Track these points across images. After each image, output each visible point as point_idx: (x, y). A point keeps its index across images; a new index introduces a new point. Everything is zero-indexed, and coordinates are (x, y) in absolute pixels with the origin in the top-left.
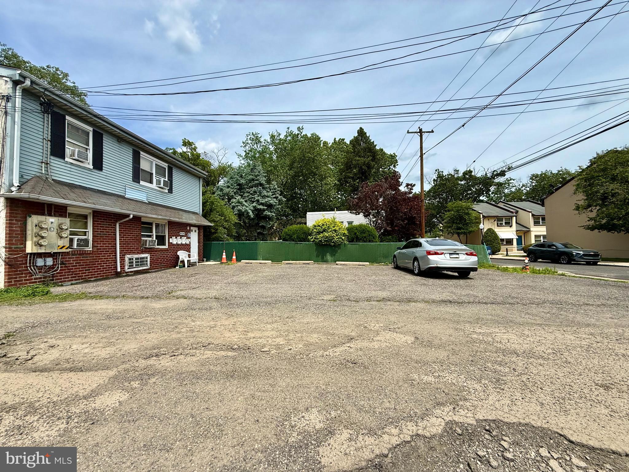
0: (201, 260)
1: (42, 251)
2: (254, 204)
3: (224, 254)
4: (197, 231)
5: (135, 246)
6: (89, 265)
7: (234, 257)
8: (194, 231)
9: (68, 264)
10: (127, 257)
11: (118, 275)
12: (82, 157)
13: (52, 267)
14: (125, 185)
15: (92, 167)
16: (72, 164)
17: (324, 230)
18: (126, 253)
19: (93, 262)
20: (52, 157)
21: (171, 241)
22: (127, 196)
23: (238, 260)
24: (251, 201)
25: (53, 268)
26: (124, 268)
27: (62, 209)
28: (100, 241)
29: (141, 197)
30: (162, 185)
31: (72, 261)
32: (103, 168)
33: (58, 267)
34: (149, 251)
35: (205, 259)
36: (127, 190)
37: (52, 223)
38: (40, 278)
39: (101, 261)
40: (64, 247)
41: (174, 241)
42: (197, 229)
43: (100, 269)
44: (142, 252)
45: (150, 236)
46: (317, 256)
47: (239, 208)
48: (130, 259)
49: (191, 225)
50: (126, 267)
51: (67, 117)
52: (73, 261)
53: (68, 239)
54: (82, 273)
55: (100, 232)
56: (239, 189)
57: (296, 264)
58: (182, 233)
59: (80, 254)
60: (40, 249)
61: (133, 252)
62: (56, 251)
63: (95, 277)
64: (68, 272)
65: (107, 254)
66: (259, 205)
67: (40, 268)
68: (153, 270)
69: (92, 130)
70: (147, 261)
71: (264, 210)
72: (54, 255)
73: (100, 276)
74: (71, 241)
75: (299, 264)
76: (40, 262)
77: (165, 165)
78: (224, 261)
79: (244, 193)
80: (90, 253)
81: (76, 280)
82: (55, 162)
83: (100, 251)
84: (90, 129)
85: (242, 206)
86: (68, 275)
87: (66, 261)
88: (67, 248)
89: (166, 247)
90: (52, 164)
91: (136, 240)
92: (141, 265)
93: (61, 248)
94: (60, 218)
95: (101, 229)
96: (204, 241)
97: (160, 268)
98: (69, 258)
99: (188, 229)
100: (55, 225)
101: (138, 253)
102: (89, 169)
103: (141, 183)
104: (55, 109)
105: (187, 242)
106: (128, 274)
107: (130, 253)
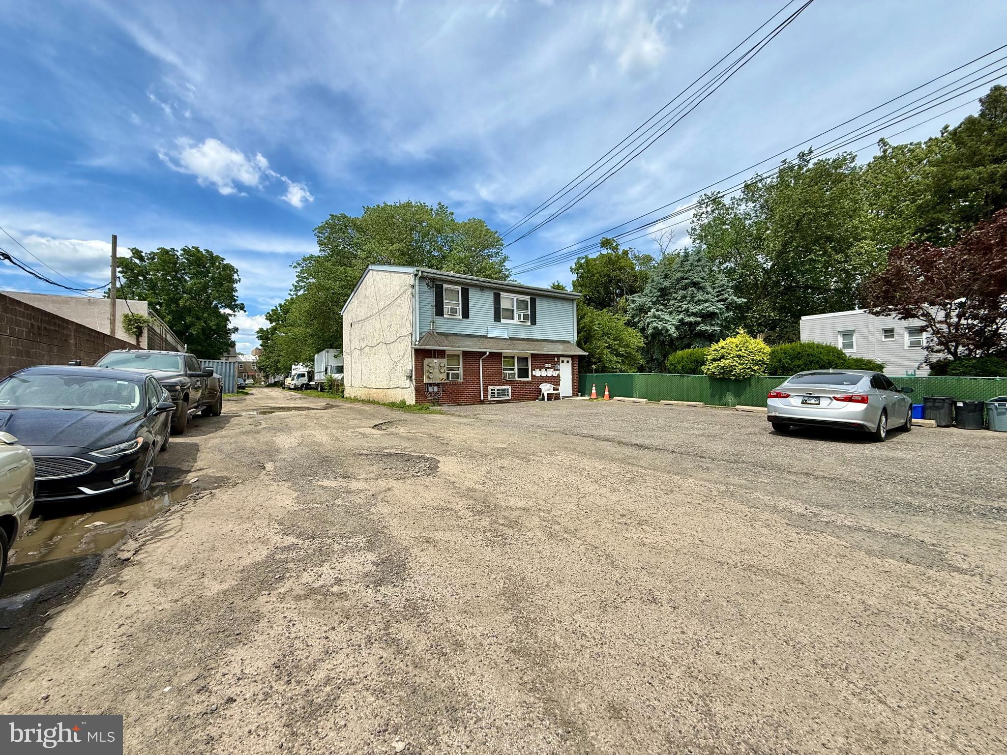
0: (575, 394)
1: (431, 382)
2: (681, 316)
3: (594, 388)
4: (570, 362)
5: (496, 379)
6: (461, 392)
7: (607, 393)
8: (565, 362)
9: (447, 391)
10: (490, 388)
11: (482, 402)
12: (454, 311)
13: (437, 393)
14: (487, 326)
15: (461, 317)
16: (448, 319)
17: (723, 357)
18: (489, 384)
19: (463, 390)
20: (437, 317)
21: (534, 373)
22: (489, 336)
23: (611, 396)
24: (678, 311)
27: (443, 353)
28: (468, 375)
29: (503, 334)
30: (522, 320)
32: (470, 316)
33: (441, 393)
34: (510, 383)
35: (580, 394)
36: (489, 331)
37: (436, 362)
38: (432, 400)
39: (469, 390)
40: (443, 379)
41: (537, 373)
42: (570, 359)
43: (469, 396)
44: (504, 384)
45: (513, 369)
46: (713, 396)
47: (655, 324)
48: (492, 390)
49: (559, 356)
50: (489, 397)
51: (445, 286)
52: (449, 389)
53: (446, 374)
54: (456, 399)
55: (468, 367)
56: (660, 296)
57: (677, 405)
58: (547, 365)
59: (454, 385)
60: (431, 380)
61: (495, 384)
62: (437, 382)
63: (464, 402)
64: (447, 397)
65: (473, 384)
66: (689, 316)
67: (431, 393)
68: (514, 401)
69: (461, 289)
70: (508, 392)
71: (697, 323)
72: (438, 385)
73: (469, 402)
74: (448, 374)
75: (682, 405)
76: (431, 389)
77: (527, 298)
78: (594, 396)
79: (669, 300)
80: (461, 384)
81: (452, 403)
82: (439, 319)
83: (468, 383)
84: (459, 288)
85: (660, 321)
86: (447, 399)
87: (445, 389)
88: (445, 380)
89: (530, 379)
90: (437, 322)
91: (497, 373)
92: (502, 395)
93: (441, 380)
94: (440, 359)
95: (468, 365)
96: (579, 372)
97: (522, 399)
98: (447, 387)
99: (556, 359)
100: (437, 365)
101: (500, 385)
102: (459, 319)
103: (503, 321)
104: (437, 283)
105: (555, 374)
106: (490, 403)
107: (492, 385)
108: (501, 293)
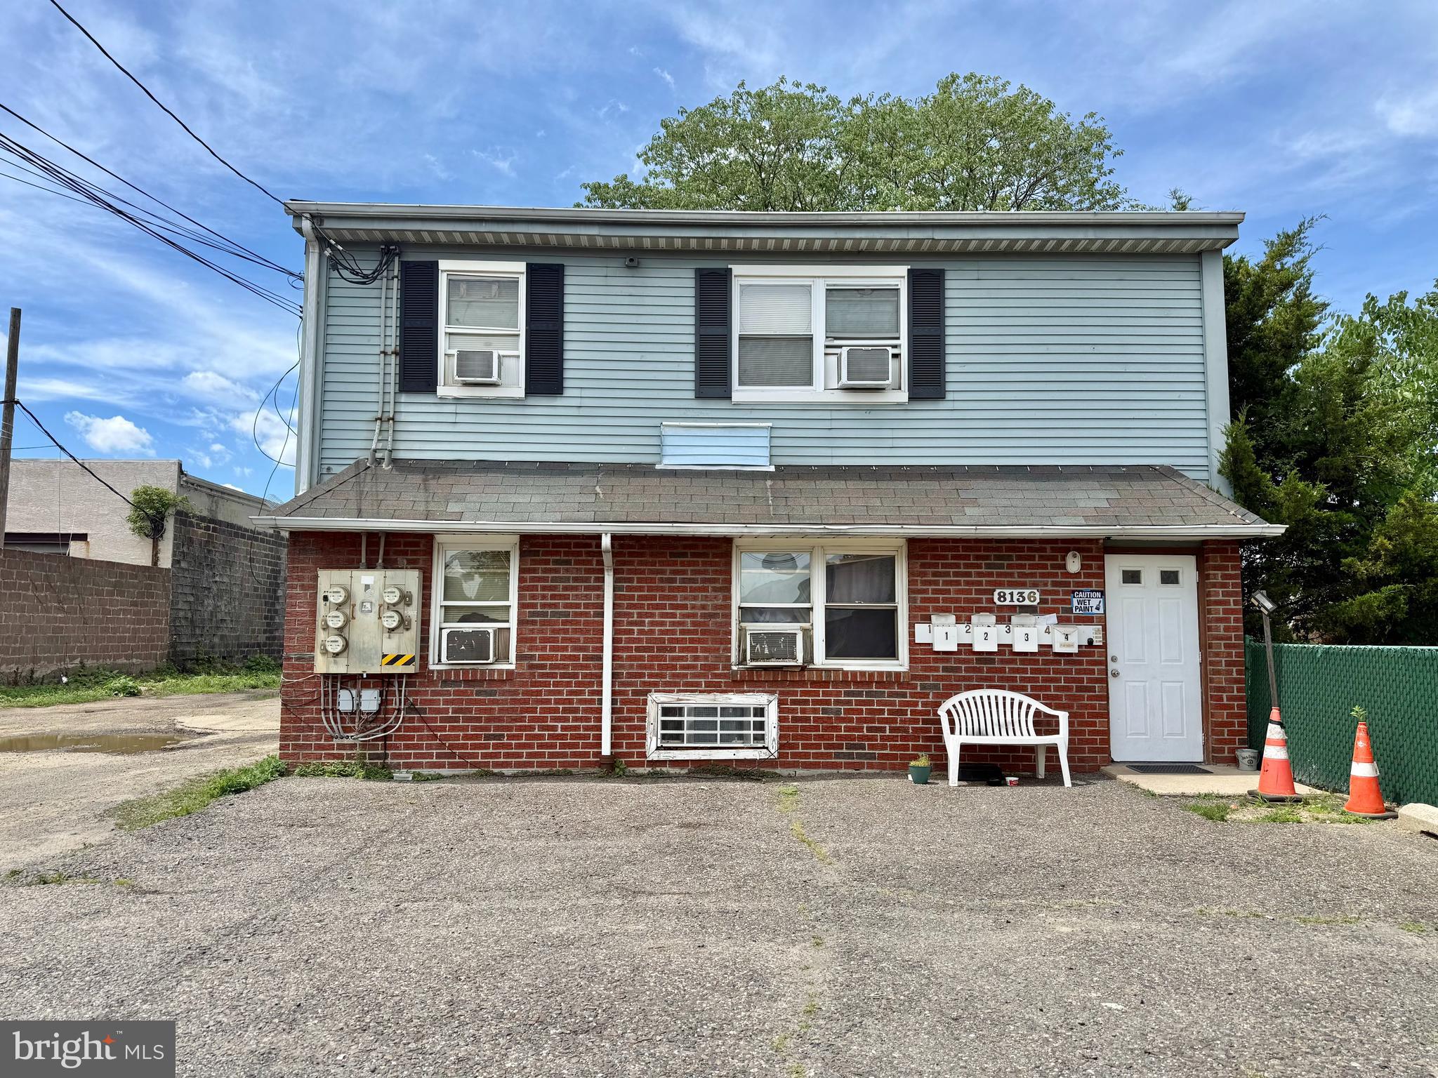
0: (1211, 757)
1: (339, 669)
4: (1189, 578)
5: (696, 658)
6: (500, 719)
8: (1149, 577)
9: (432, 711)
10: (657, 701)
11: (611, 768)
12: (486, 368)
13: (377, 719)
14: (656, 422)
15: (522, 392)
16: (458, 401)
18: (656, 684)
19: (514, 710)
20: (404, 398)
21: (926, 636)
22: (667, 463)
25: (386, 720)
26: (643, 746)
27: (417, 545)
28: (544, 640)
29: (740, 451)
31: (443, 702)
32: (567, 384)
33: (397, 719)
34: (774, 683)
36: (668, 441)
37: (367, 587)
38: (353, 746)
39: (543, 710)
40: (398, 657)
41: (949, 635)
42: (1183, 564)
43: (541, 737)
44: (735, 685)
45: (796, 615)
48: (666, 711)
49: (1094, 550)
50: (649, 743)
51: (448, 266)
52: (446, 702)
53: (414, 634)
54: (475, 746)
55: (543, 606)
58: (1010, 596)
59: (467, 682)
60: (335, 662)
61: (687, 684)
62: (376, 670)
63: (518, 765)
64: (428, 738)
65: (569, 684)
67: (350, 717)
68: (800, 772)
69: (524, 269)
70: (760, 726)
72: (382, 682)
73: (540, 765)
74: (436, 636)
76: (345, 701)
77: (893, 276)
80: (502, 682)
81: (452, 765)
82: (414, 408)
83: (542, 675)
84: (517, 268)
86: (429, 747)
87: (424, 702)
88: (408, 663)
89: (901, 664)
90: (403, 417)
91: (703, 632)
92: (725, 738)
93: (392, 662)
94: (390, 573)
95: (544, 597)
97: (848, 766)
98: (434, 693)
99: (1074, 565)
100: (375, 595)
101: (713, 688)
102: (514, 402)
103: (740, 393)
104: (412, 257)
105: (1067, 639)
106: (658, 772)
107: (669, 687)
108: (737, 269)
